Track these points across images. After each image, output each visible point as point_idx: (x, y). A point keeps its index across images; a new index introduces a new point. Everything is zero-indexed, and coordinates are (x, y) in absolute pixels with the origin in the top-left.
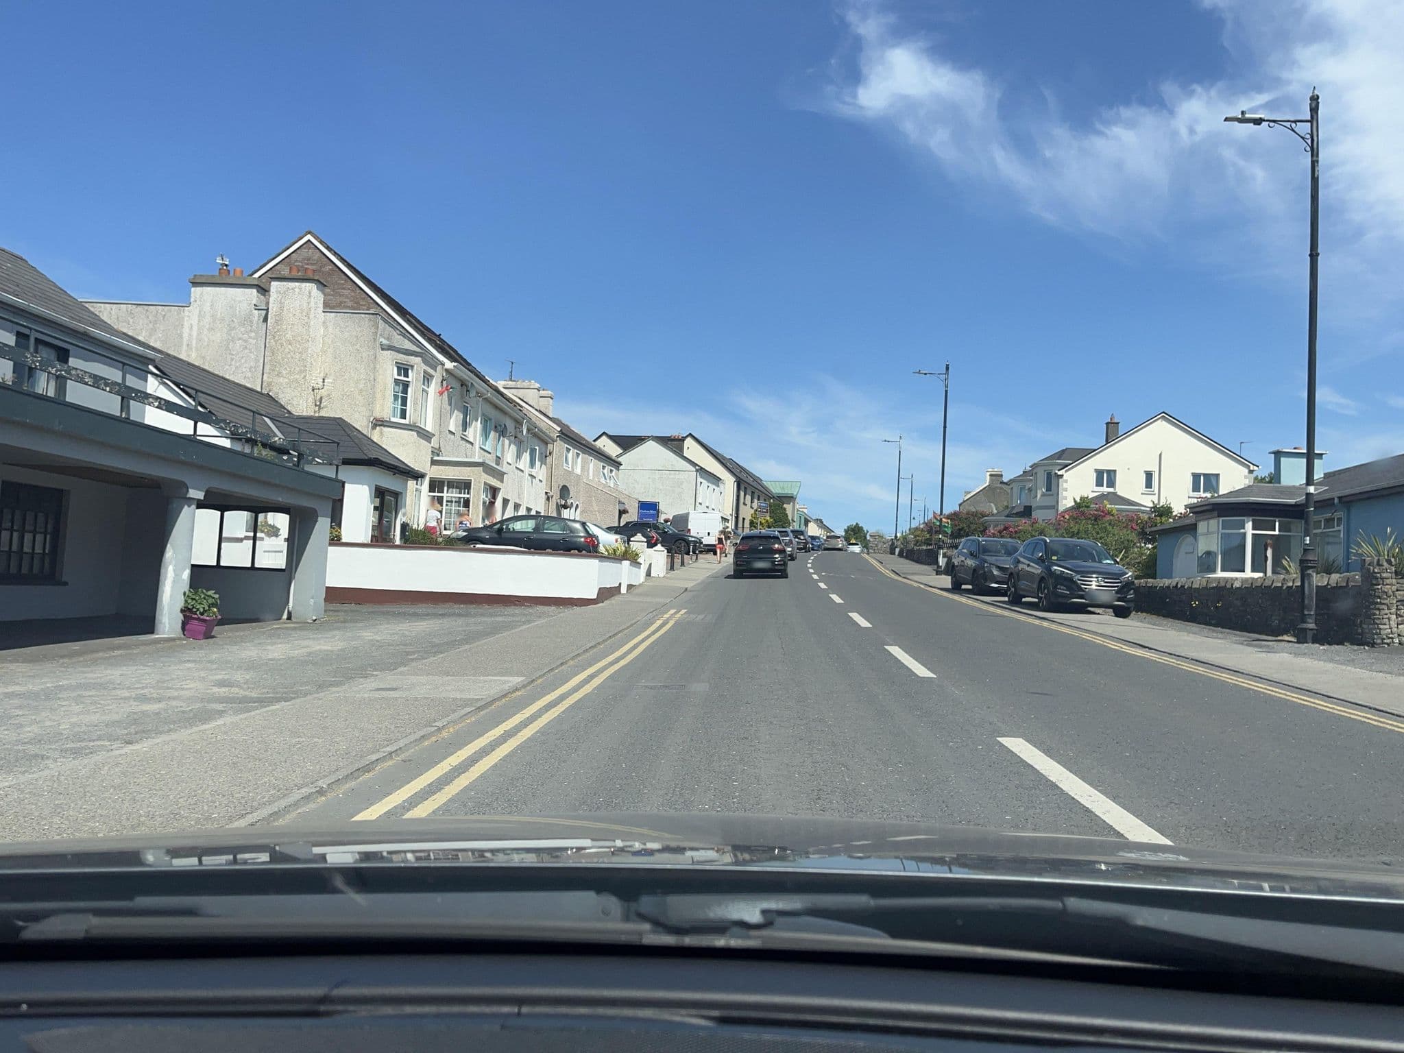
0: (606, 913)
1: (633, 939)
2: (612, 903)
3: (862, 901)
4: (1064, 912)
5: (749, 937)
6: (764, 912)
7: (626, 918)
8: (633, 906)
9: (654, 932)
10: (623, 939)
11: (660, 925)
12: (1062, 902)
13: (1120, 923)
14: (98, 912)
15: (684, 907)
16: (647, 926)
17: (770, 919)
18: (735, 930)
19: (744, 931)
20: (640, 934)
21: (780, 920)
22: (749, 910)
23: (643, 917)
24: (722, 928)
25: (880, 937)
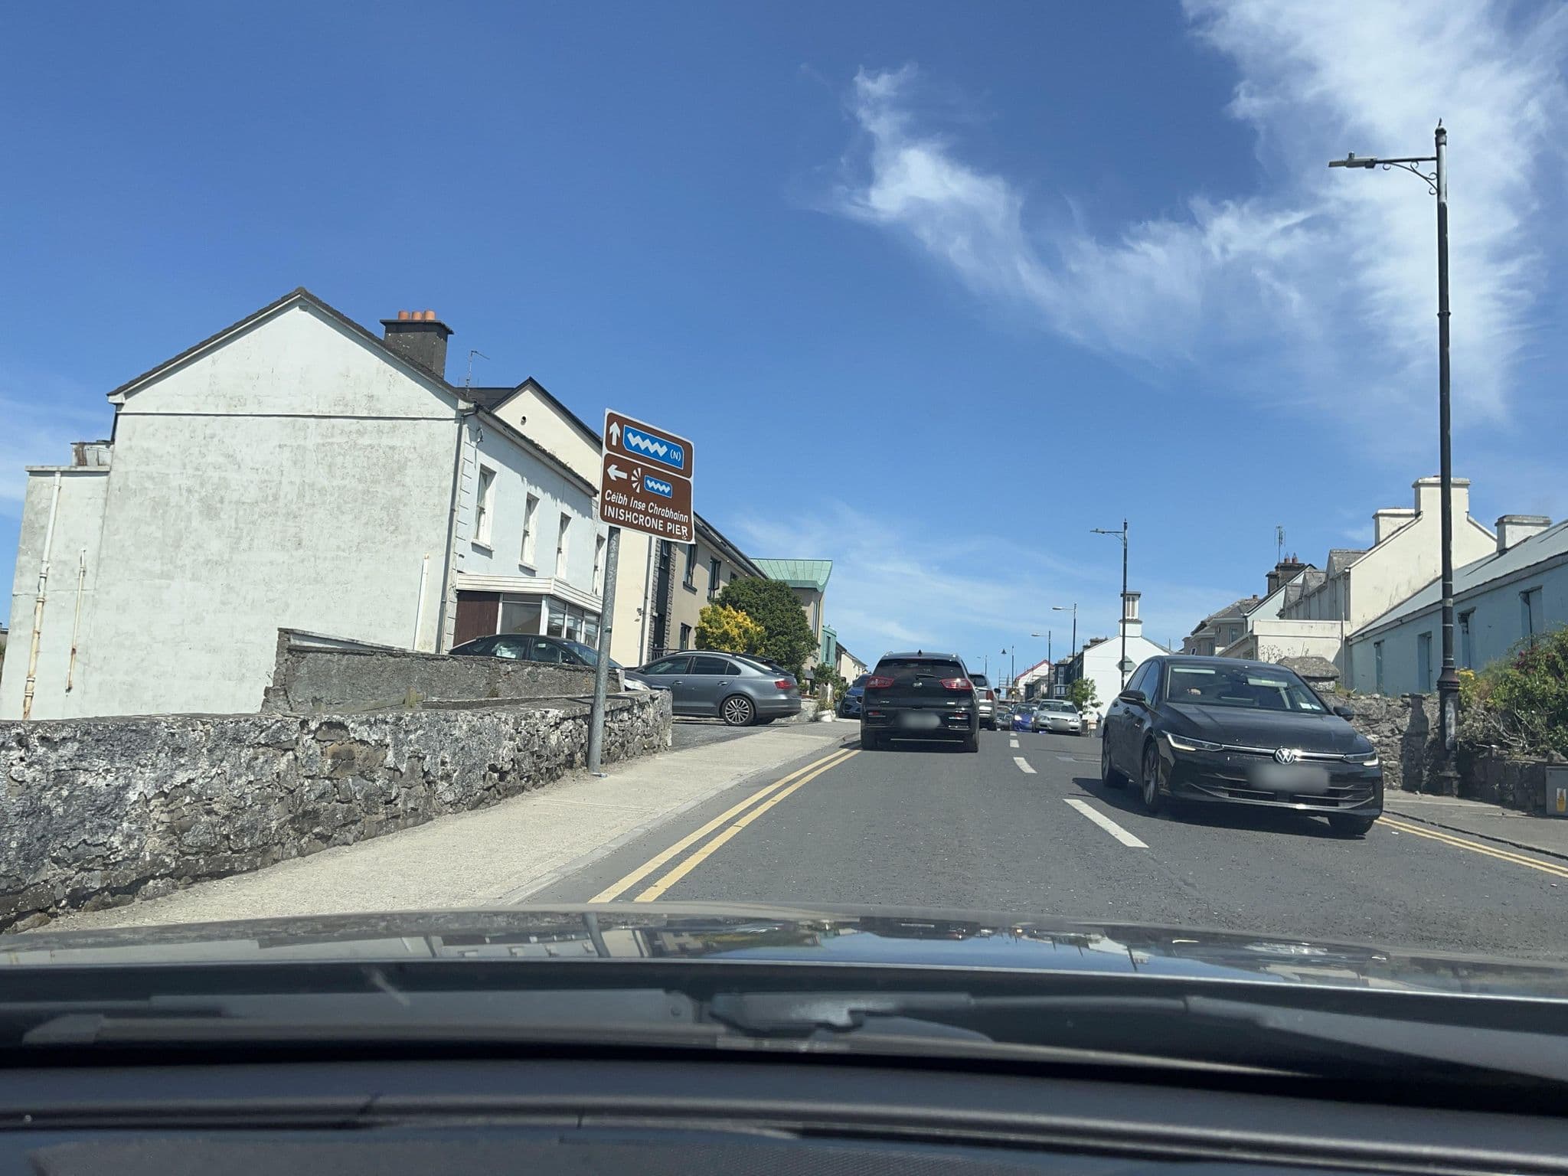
0: (676, 1014)
1: (707, 1043)
2: (683, 1003)
3: (961, 999)
4: (1186, 1012)
5: (836, 1041)
6: (852, 1013)
7: (699, 1020)
8: (706, 1005)
9: (729, 1034)
10: (695, 1042)
11: (736, 1027)
12: (1185, 1001)
13: (1249, 1024)
14: (110, 1013)
15: (764, 1007)
16: (721, 1029)
17: (859, 1019)
18: (820, 1032)
19: (831, 1034)
20: (714, 1036)
21: (872, 1022)
22: (836, 1011)
23: (716, 1018)
24: (805, 1030)
25: (982, 1040)
